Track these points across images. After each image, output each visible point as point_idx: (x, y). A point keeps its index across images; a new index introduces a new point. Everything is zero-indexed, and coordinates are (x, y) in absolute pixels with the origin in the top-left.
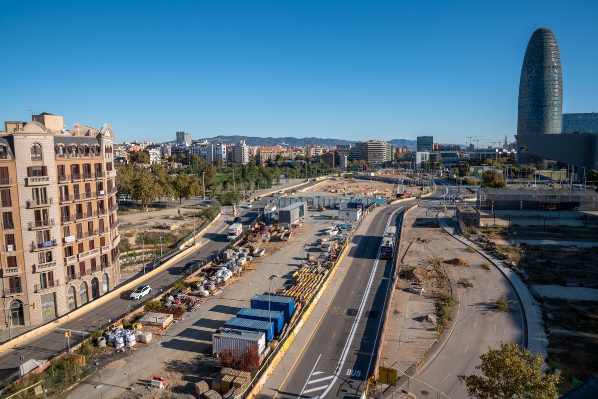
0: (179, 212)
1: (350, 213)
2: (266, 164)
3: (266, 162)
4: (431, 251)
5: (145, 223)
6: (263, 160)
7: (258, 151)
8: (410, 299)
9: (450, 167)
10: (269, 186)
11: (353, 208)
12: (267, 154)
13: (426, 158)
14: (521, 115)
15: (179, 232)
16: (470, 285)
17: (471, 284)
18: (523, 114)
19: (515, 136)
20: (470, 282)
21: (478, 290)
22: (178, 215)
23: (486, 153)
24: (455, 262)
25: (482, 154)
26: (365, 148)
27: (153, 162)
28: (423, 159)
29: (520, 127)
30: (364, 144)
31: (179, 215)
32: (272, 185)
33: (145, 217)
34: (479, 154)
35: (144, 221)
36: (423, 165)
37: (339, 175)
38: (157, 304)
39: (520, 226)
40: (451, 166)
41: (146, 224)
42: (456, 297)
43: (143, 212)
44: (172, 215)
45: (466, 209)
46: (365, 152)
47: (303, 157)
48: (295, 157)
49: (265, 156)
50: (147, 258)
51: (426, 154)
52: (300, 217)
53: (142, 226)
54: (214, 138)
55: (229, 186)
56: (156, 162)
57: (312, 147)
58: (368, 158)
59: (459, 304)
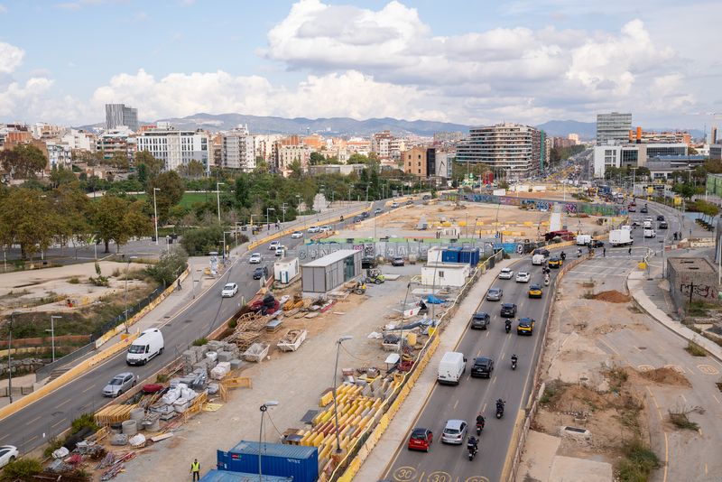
0: (98, 270)
1: (446, 272)
2: (291, 171)
3: (290, 167)
4: (608, 351)
5: (26, 293)
6: (284, 163)
7: (276, 146)
8: (559, 452)
9: (666, 175)
10: (291, 216)
11: (454, 261)
12: (293, 151)
13: (614, 158)
15: (95, 311)
16: (693, 427)
17: (694, 424)
20: (692, 418)
21: (709, 438)
22: (95, 276)
24: (660, 376)
26: (490, 139)
27: (54, 166)
28: (607, 159)
30: (487, 131)
31: (98, 276)
32: (297, 214)
33: (24, 281)
35: (22, 289)
36: (611, 173)
37: (433, 193)
38: (30, 467)
40: (668, 174)
41: (25, 296)
42: (659, 451)
43: (23, 269)
44: (84, 276)
45: (690, 265)
47: (364, 157)
48: (348, 157)
49: (289, 156)
50: (22, 367)
51: (615, 151)
52: (345, 280)
53: (17, 300)
54: (189, 117)
55: (208, 217)
56: (61, 166)
57: (384, 137)
58: (493, 160)
59: (666, 468)
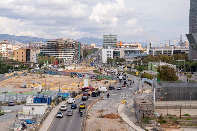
1: (36, 108)
13: (111, 54)
14: (192, 16)
18: (194, 16)
19: (186, 35)
23: (163, 50)
25: (159, 51)
26: (56, 45)
28: (108, 55)
29: (191, 27)
30: (54, 41)
34: (157, 51)
36: (109, 61)
37: (29, 70)
39: (190, 116)
40: (133, 62)
45: (143, 101)
46: (56, 49)
51: (111, 51)
57: (4, 43)
58: (58, 55)
